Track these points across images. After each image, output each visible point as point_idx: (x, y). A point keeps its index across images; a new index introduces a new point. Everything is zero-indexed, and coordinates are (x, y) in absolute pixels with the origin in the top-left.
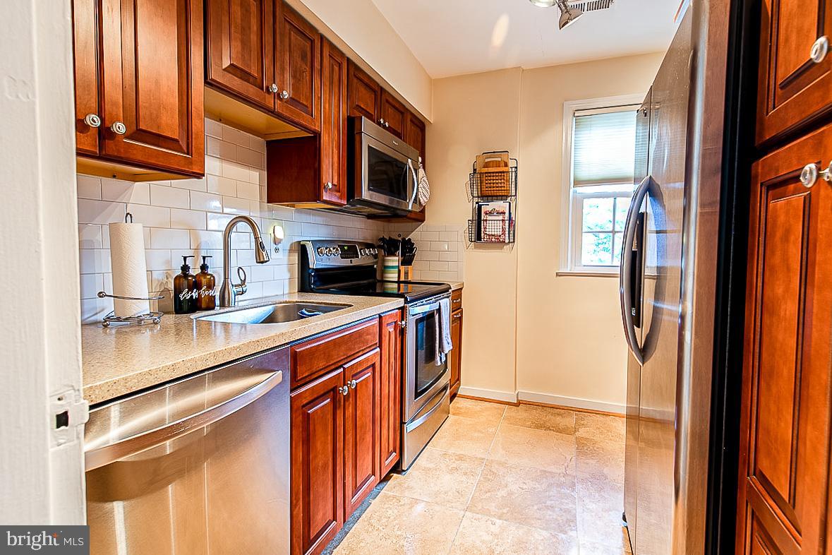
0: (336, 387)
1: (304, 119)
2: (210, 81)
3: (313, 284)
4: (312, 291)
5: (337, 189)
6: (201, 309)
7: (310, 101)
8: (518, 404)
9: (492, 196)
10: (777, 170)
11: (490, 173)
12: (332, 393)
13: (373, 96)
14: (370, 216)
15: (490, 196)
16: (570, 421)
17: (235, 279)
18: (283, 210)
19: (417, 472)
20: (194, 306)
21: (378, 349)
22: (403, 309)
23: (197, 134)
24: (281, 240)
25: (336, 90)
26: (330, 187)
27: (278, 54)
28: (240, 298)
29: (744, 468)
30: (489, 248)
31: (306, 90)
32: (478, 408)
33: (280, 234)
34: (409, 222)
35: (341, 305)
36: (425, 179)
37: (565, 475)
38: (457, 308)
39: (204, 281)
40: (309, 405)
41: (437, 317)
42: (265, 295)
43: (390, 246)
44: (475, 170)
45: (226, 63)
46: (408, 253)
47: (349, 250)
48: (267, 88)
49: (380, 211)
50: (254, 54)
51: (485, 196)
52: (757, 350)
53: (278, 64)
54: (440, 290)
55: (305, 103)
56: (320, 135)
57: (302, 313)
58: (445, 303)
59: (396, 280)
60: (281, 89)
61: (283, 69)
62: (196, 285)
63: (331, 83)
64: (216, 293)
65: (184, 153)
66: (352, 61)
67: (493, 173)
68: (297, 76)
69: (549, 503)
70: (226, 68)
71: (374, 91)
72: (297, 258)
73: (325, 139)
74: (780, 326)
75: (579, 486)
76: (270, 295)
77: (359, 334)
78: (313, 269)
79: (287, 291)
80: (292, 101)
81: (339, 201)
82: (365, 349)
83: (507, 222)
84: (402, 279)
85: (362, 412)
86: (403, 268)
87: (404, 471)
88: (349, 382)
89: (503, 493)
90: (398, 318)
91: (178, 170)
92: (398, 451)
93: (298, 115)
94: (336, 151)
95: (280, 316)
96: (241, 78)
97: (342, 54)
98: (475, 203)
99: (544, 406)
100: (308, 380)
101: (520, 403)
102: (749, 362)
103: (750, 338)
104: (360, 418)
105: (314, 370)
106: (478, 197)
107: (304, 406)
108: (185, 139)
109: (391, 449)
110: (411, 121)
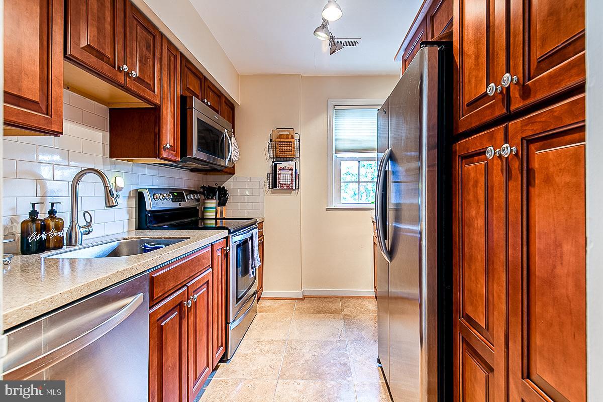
0: (182, 302)
1: (148, 94)
2: (69, 56)
3: (150, 223)
4: (149, 228)
5: (172, 148)
6: (49, 249)
7: (152, 81)
8: (303, 299)
9: (283, 158)
10: (468, 150)
11: (282, 142)
12: (179, 307)
13: (199, 82)
14: (193, 170)
15: (282, 158)
16: (338, 305)
17: (82, 222)
18: (124, 164)
19: (239, 359)
20: (42, 247)
21: (211, 270)
22: (227, 238)
23: (56, 99)
24: (122, 188)
25: (172, 74)
26: (169, 147)
27: (127, 42)
28: (84, 237)
29: (457, 314)
30: (281, 193)
31: (150, 72)
32: (277, 305)
33: (120, 182)
34: (223, 175)
35: (182, 238)
36: (236, 144)
37: (340, 341)
38: (261, 235)
39: (52, 224)
40: (162, 319)
41: (250, 242)
42: (106, 234)
43: (209, 192)
44: (271, 139)
45: (84, 44)
46: (223, 197)
47: (178, 195)
48: (119, 68)
49: (204, 167)
50: (108, 40)
51: (279, 158)
52: (461, 247)
53: (127, 50)
54: (250, 223)
55: (148, 82)
56: (160, 107)
57: (145, 246)
58: (255, 232)
59: (214, 217)
60: (130, 70)
61: (131, 54)
62: (44, 228)
63: (169, 69)
64: (64, 233)
65: (45, 114)
66: (184, 55)
67: (284, 142)
68: (143, 61)
69: (332, 362)
70: (84, 47)
71: (200, 79)
72: (135, 202)
73: (164, 111)
74: (475, 232)
75: (349, 347)
76: (111, 233)
77: (198, 259)
78: (150, 211)
79: (126, 230)
80: (139, 79)
81: (175, 158)
82: (202, 270)
83: (294, 175)
84: (219, 216)
85: (200, 319)
86: (219, 208)
87: (229, 360)
88: (191, 297)
89: (302, 361)
90: (224, 245)
91: (39, 128)
92: (224, 345)
93: (144, 91)
94: (172, 120)
95: (124, 250)
96: (96, 57)
97: (177, 49)
98: (271, 162)
99: (320, 298)
100: (161, 298)
101: (305, 298)
102: (457, 254)
103: (457, 241)
104: (199, 324)
105: (166, 289)
106: (274, 158)
107: (158, 320)
108: (45, 102)
109: (220, 345)
110: (225, 102)
